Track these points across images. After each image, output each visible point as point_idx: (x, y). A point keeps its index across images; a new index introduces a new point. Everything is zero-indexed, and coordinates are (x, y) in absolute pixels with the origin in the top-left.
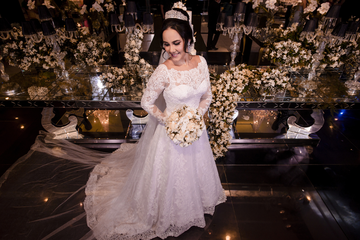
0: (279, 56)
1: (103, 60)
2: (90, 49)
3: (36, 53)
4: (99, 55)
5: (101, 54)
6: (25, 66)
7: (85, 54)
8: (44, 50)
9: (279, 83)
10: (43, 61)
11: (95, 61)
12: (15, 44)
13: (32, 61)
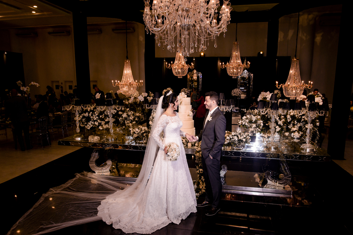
0: (243, 124)
1: (135, 122)
2: (129, 116)
3: (98, 119)
4: (133, 119)
5: (134, 119)
6: (89, 127)
7: (126, 119)
8: (102, 117)
9: (240, 138)
10: (100, 124)
11: (130, 123)
12: (87, 114)
13: (93, 124)
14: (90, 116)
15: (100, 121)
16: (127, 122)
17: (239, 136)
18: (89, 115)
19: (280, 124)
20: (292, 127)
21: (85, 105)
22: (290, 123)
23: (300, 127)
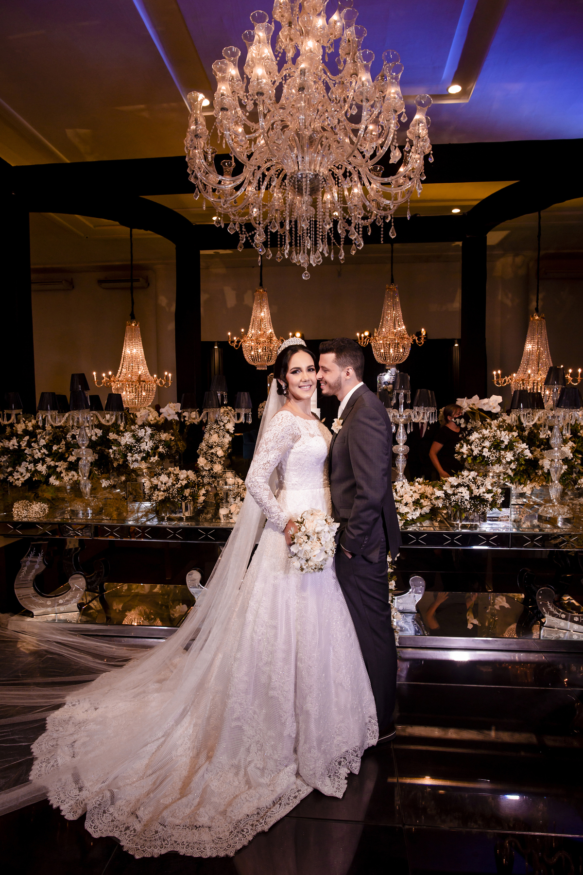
0: (476, 452)
1: (156, 458)
2: (139, 440)
3: (46, 455)
4: (152, 450)
5: (155, 448)
6: (18, 479)
7: (129, 448)
8: (60, 451)
9: (476, 492)
10: (52, 470)
11: (141, 460)
12: (14, 441)
13: (33, 469)
14: (23, 448)
15: (53, 460)
16: (134, 459)
17: (473, 487)
18: (20, 446)
21: (6, 412)
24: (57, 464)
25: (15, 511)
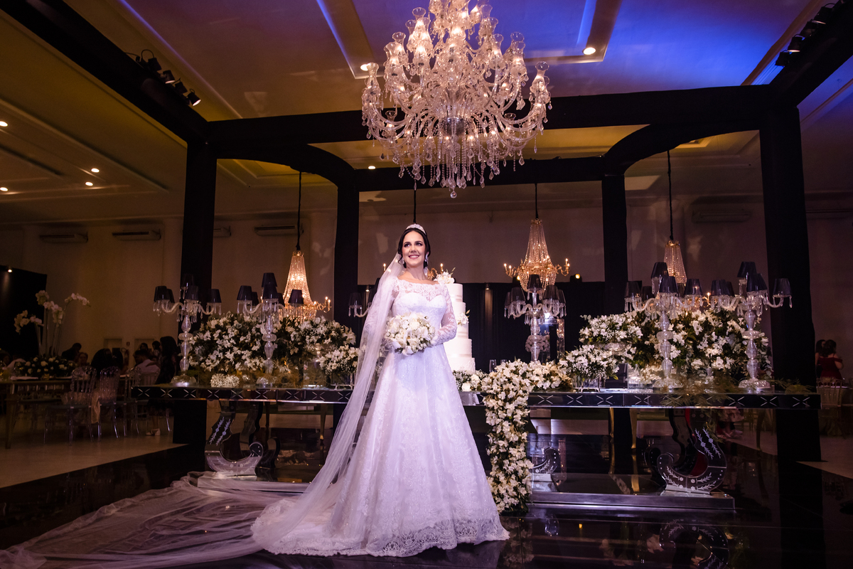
3: (234, 345)
4: (326, 333)
5: (328, 333)
6: (209, 365)
7: (307, 332)
8: (246, 341)
9: (593, 360)
10: (238, 358)
11: (317, 342)
12: (208, 334)
13: (222, 358)
14: (215, 339)
15: (239, 349)
16: (311, 340)
17: (591, 356)
18: (212, 338)
19: (678, 342)
20: (707, 346)
21: (208, 304)
22: (700, 337)
23: (726, 347)
24: (242, 352)
25: (212, 382)
